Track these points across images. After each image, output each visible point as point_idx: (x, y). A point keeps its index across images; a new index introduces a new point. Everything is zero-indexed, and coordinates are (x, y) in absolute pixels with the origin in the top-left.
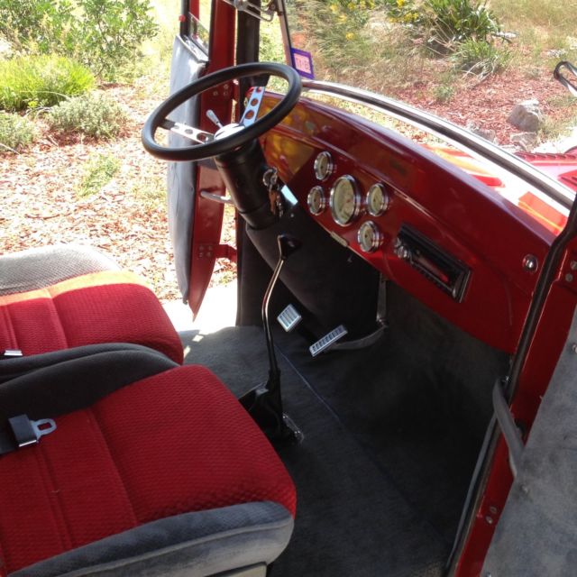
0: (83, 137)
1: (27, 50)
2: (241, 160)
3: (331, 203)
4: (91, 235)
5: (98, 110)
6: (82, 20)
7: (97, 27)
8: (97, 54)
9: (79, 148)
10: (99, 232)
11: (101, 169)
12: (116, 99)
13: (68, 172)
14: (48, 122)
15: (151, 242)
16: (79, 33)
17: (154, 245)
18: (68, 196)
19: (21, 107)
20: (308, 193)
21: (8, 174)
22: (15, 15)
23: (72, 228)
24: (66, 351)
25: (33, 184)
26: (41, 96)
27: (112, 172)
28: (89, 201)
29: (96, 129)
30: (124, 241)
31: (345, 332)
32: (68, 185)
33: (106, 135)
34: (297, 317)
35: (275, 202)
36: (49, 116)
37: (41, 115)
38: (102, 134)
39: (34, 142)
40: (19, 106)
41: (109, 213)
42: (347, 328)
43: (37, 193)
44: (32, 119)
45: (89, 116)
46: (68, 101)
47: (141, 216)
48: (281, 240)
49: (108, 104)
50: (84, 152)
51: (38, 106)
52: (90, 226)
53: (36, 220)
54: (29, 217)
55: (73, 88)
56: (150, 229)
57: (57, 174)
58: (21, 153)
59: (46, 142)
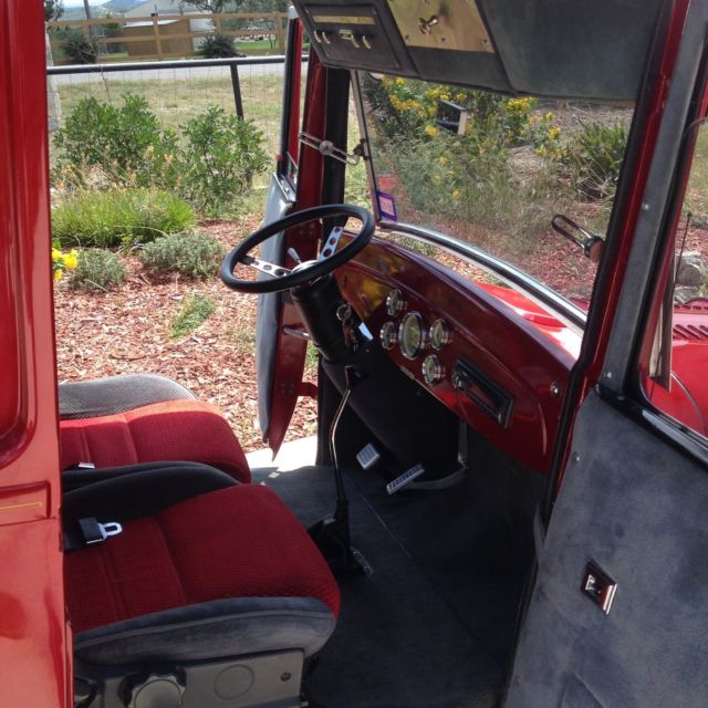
0: (178, 276)
1: (124, 182)
2: (316, 295)
3: (400, 337)
4: (178, 378)
5: (196, 248)
6: (186, 151)
7: (203, 158)
8: (201, 188)
9: (173, 288)
10: (187, 375)
11: (195, 310)
12: (217, 236)
13: (159, 312)
14: (142, 260)
15: (242, 388)
16: (181, 165)
17: (245, 390)
18: (157, 338)
19: (113, 243)
20: (381, 328)
21: (95, 313)
22: (114, 143)
23: (158, 371)
24: (136, 465)
25: (121, 324)
26: (136, 232)
27: (207, 314)
28: (179, 343)
29: (193, 268)
30: (213, 386)
31: (422, 471)
32: (157, 326)
33: (203, 274)
34: (376, 456)
35: (349, 336)
36: (143, 254)
37: (135, 253)
38: (199, 273)
39: (124, 281)
40: (111, 241)
41: (199, 356)
42: (424, 467)
43: (123, 333)
44: (125, 256)
45: (186, 254)
46: (165, 237)
47: (233, 360)
48: (348, 370)
49: (208, 242)
50: (177, 292)
51: (131, 242)
52: (178, 369)
53: (121, 362)
54: (114, 358)
55: (173, 224)
56: (242, 374)
57: (147, 314)
58: (111, 291)
59: (137, 280)
